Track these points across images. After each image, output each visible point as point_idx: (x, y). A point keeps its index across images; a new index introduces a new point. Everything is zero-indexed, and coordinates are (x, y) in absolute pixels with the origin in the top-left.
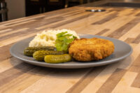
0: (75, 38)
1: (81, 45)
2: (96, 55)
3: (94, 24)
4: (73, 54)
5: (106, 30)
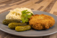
2: (46, 27)
3: (36, 3)
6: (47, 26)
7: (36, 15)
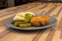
0: (33, 16)
1: (35, 19)
4: (32, 23)
5: (44, 12)
6: (43, 23)
7: (35, 16)
